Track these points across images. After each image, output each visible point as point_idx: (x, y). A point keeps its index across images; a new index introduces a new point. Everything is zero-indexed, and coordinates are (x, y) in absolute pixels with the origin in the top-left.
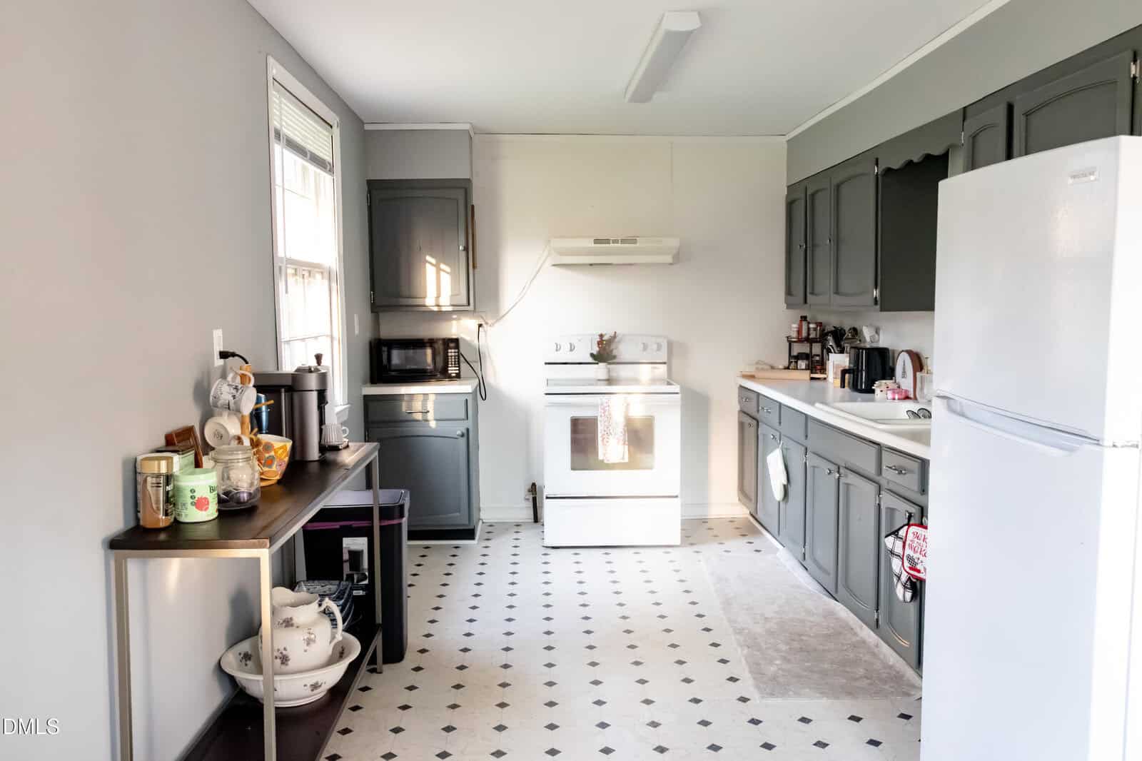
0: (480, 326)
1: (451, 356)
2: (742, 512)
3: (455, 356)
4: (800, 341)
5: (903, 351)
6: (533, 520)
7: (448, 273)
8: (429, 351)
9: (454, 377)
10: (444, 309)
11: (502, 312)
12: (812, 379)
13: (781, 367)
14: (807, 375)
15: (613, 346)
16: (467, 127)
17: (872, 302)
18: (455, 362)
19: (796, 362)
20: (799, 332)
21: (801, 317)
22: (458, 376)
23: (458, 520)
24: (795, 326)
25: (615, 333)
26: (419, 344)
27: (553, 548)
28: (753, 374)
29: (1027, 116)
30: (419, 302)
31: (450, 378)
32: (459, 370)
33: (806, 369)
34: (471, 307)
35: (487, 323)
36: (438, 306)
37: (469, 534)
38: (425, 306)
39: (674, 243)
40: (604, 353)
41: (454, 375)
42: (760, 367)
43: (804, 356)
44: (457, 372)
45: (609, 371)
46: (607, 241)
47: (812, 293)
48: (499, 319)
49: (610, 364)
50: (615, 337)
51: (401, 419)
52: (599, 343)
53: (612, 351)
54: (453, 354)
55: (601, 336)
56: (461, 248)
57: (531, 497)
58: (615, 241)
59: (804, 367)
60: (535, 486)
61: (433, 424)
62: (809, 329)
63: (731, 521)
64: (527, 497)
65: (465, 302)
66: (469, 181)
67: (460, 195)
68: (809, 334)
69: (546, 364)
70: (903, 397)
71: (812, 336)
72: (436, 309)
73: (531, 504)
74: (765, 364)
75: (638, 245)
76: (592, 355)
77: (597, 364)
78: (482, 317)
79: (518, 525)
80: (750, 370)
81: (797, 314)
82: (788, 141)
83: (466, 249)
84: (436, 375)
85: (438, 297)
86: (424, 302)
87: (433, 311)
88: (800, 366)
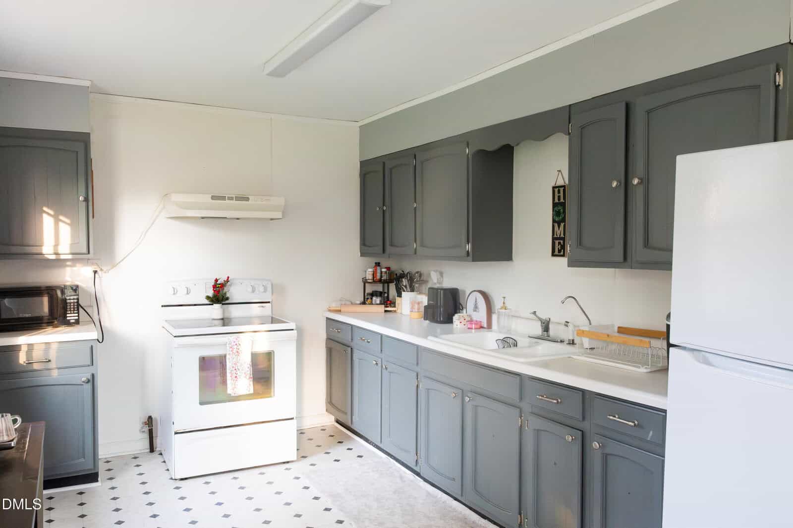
0: (95, 272)
1: (70, 303)
2: (329, 420)
3: (74, 303)
4: (374, 281)
5: (475, 291)
6: (149, 450)
7: (68, 224)
8: (46, 300)
9: (73, 323)
10: (62, 257)
11: (118, 259)
12: (386, 311)
13: (359, 302)
14: (382, 308)
15: (226, 289)
16: (87, 83)
17: (464, 254)
18: (74, 308)
19: (372, 299)
20: (374, 274)
21: (376, 263)
22: (77, 322)
23: (83, 465)
24: (370, 270)
25: (228, 277)
26: (35, 292)
27: (182, 479)
28: (339, 309)
29: (648, 113)
30: (34, 250)
31: (68, 324)
32: (78, 316)
33: (381, 304)
34: (91, 256)
35: (101, 270)
36: (57, 254)
37: (93, 477)
38: (41, 254)
39: (280, 201)
40: (219, 296)
41: (72, 321)
42: (343, 303)
43: (378, 294)
44: (77, 318)
45: (224, 312)
46: (223, 198)
47: (392, 245)
48: (114, 266)
49: (223, 304)
50: (228, 281)
51: (18, 370)
52: (214, 287)
53: (225, 293)
54: (72, 301)
55: (216, 280)
56: (81, 198)
57: (146, 429)
58: (231, 199)
59: (378, 302)
60: (152, 419)
61: (55, 373)
62: (381, 272)
63: (322, 430)
64: (143, 430)
65: (85, 250)
66: (88, 135)
67: (80, 147)
68: (381, 277)
69: (162, 306)
70: (478, 327)
71: (384, 278)
72: (53, 257)
73: (146, 436)
74: (346, 300)
75: (250, 202)
76: (208, 298)
77: (212, 304)
78: (98, 266)
79: (135, 458)
80: (334, 306)
81: (372, 261)
82: (360, 127)
83: (86, 200)
84: (54, 322)
85: (56, 245)
86: (41, 250)
87: (48, 260)
88: (376, 301)
